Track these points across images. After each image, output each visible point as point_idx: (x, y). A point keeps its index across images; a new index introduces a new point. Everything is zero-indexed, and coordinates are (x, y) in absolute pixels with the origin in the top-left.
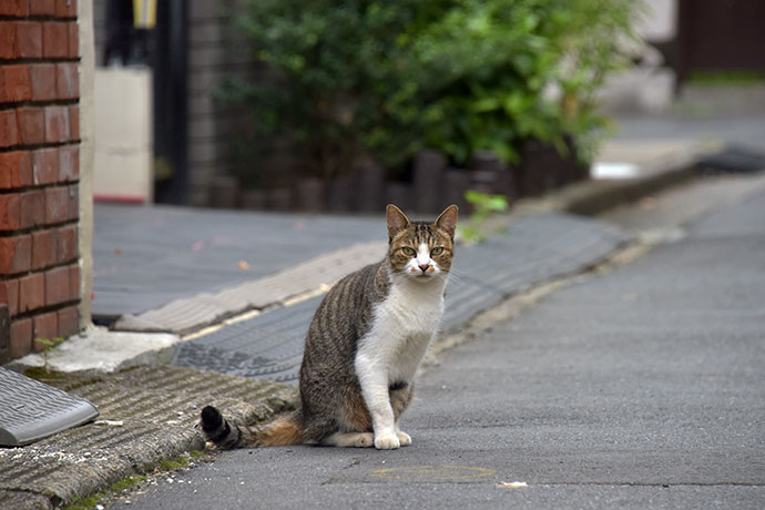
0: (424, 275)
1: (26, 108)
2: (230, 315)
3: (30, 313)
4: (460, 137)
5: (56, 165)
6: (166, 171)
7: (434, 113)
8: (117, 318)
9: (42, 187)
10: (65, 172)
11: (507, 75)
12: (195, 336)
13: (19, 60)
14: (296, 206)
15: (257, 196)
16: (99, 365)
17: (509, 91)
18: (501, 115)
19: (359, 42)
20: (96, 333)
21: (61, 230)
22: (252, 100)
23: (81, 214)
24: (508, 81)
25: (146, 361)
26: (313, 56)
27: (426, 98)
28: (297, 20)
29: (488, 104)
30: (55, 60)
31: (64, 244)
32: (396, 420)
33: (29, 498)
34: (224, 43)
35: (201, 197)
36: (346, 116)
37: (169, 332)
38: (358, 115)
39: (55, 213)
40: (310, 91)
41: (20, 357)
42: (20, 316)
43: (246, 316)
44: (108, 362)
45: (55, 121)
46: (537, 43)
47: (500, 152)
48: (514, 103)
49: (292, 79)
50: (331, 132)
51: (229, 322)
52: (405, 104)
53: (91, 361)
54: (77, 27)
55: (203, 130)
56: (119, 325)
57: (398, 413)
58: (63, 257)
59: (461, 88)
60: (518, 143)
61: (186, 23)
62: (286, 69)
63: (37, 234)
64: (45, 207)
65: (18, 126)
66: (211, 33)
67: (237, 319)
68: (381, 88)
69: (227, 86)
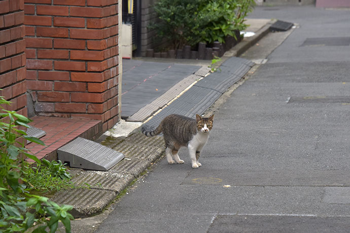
0: (206, 132)
1: (106, 71)
2: (154, 112)
3: (107, 121)
4: (210, 36)
5: (113, 83)
6: (135, 48)
7: (204, 32)
8: (127, 118)
9: (110, 89)
10: (115, 83)
11: (222, 20)
12: (147, 121)
13: (105, 59)
14: (168, 56)
15: (159, 53)
16: (124, 135)
17: (222, 25)
18: (220, 30)
19: (185, 14)
20: (122, 121)
21: (114, 98)
22: (157, 28)
23: (119, 93)
24: (222, 22)
25: (135, 132)
26: (173, 18)
27: (202, 28)
28: (169, 8)
29: (217, 28)
30: (112, 57)
31: (115, 101)
32: (197, 160)
33: (111, 193)
34: (150, 13)
35: (144, 54)
36: (181, 33)
37: (140, 122)
38: (184, 33)
39: (112, 94)
40: (172, 27)
41: (104, 132)
42: (104, 122)
43: (159, 111)
44: (125, 134)
45: (113, 72)
46: (229, 11)
47: (221, 41)
48: (224, 27)
49: (167, 23)
50: (177, 36)
51: (154, 115)
52: (196, 30)
53: (122, 133)
54: (118, 47)
55: (145, 36)
56: (128, 120)
57: (197, 158)
58: (114, 105)
59: (211, 24)
60: (224, 38)
61: (141, 9)
62: (166, 21)
63: (108, 101)
64: (110, 94)
65: (104, 76)
66: (147, 11)
67: (156, 113)
68: (190, 26)
69: (151, 24)
